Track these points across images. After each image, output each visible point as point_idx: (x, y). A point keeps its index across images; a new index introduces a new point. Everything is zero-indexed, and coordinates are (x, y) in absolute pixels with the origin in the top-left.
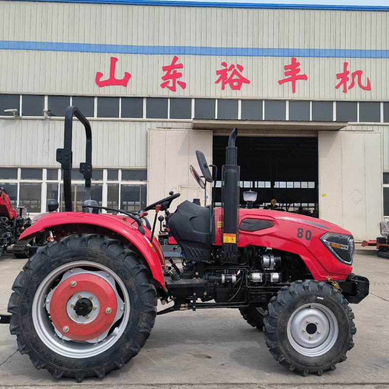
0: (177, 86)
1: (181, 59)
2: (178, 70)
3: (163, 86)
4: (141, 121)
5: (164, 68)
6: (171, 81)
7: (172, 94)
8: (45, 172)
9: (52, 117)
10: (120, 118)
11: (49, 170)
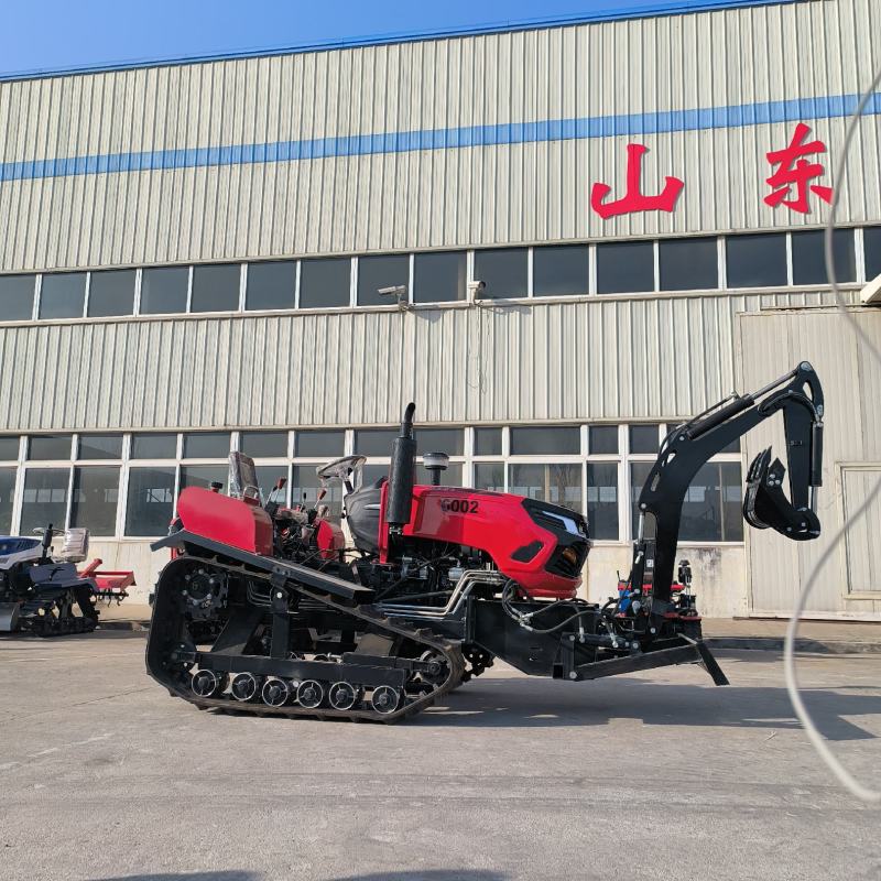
0: (814, 199)
1: (819, 131)
2: (813, 159)
3: (773, 201)
4: (714, 297)
5: (773, 158)
6: (794, 187)
7: (799, 221)
8: (469, 435)
9: (484, 301)
10: (657, 292)
11: (478, 429)
